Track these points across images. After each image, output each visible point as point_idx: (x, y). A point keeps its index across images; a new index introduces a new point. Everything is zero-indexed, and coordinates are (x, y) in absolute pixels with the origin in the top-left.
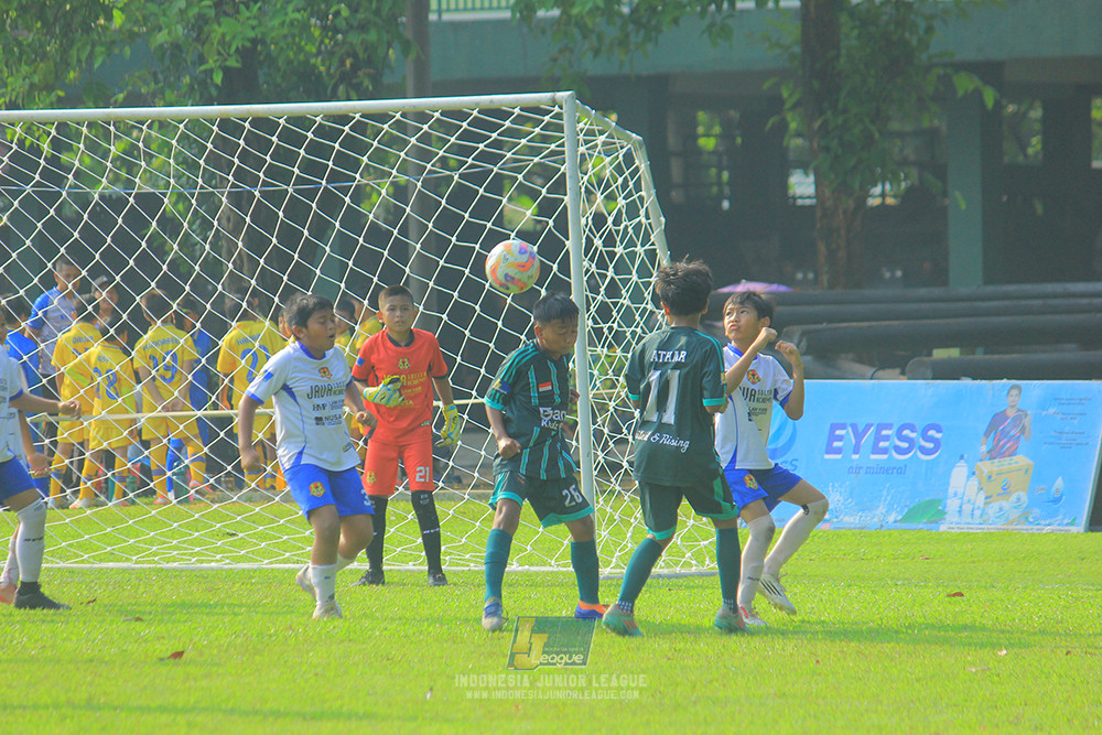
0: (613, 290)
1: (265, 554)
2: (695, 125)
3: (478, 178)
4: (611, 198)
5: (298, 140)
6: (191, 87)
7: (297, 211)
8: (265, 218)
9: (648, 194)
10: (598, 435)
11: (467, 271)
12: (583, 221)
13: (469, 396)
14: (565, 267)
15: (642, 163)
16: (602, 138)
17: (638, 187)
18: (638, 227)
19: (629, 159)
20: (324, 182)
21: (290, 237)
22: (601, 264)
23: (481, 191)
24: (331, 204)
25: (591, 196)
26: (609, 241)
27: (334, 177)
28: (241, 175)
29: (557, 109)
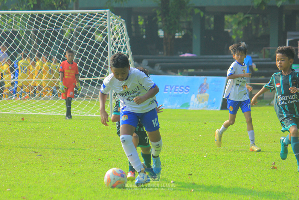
1: (39, 111)
2: (138, 19)
3: (88, 29)
4: (118, 34)
5: (48, 19)
6: (26, 7)
7: (48, 35)
8: (40, 36)
9: (126, 33)
11: (85, 49)
12: (111, 39)
13: (85, 77)
14: (107, 49)
15: (124, 26)
16: (116, 20)
17: (123, 31)
18: (123, 41)
19: (122, 25)
20: (54, 29)
21: (46, 41)
22: (115, 48)
23: (89, 31)
24: (55, 33)
25: (113, 34)
26: (117, 43)
27: (56, 28)
28: (35, 27)
29: (106, 14)
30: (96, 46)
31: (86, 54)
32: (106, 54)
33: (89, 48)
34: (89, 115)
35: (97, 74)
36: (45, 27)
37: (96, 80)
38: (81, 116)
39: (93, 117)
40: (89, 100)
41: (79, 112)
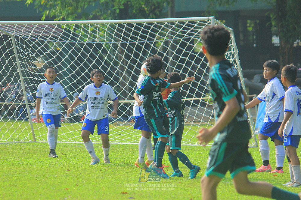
1: (129, 140)
2: (246, 23)
3: (188, 40)
5: (139, 29)
7: (139, 48)
8: (130, 50)
9: (234, 44)
11: (184, 65)
17: (231, 43)
18: (231, 53)
20: (146, 41)
23: (188, 43)
27: (149, 39)
28: (124, 39)
29: (209, 21)
30: (198, 61)
33: (189, 64)
34: (190, 145)
36: (136, 39)
37: (197, 102)
39: (195, 146)
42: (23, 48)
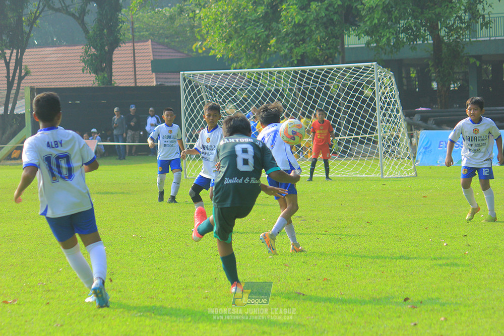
0: (387, 110)
2: (409, 71)
3: (354, 83)
4: (386, 88)
5: (312, 75)
6: (289, 64)
8: (304, 94)
9: (395, 87)
10: (383, 144)
11: (352, 106)
12: (379, 93)
13: (352, 135)
14: (375, 104)
15: (393, 79)
16: (384, 73)
17: (392, 85)
18: (392, 95)
19: (390, 78)
20: (318, 85)
21: (310, 98)
22: (384, 103)
23: (355, 86)
24: (319, 90)
25: (381, 87)
26: (385, 98)
27: (320, 84)
28: (298, 84)
29: (373, 67)
30: (364, 102)
31: (353, 110)
32: (374, 110)
33: (355, 104)
34: (359, 176)
35: (365, 132)
36: (309, 84)
37: (364, 138)
38: (350, 177)
39: (362, 177)
40: (358, 160)
41: (348, 172)
42: (211, 94)
